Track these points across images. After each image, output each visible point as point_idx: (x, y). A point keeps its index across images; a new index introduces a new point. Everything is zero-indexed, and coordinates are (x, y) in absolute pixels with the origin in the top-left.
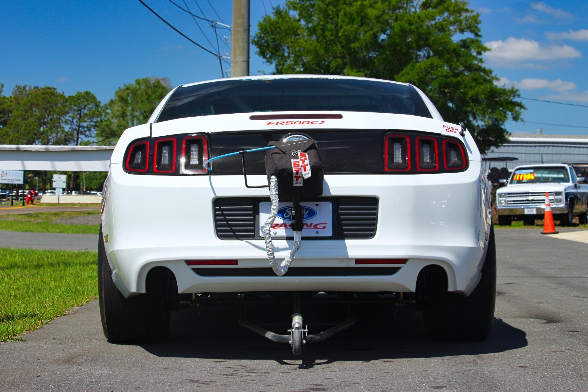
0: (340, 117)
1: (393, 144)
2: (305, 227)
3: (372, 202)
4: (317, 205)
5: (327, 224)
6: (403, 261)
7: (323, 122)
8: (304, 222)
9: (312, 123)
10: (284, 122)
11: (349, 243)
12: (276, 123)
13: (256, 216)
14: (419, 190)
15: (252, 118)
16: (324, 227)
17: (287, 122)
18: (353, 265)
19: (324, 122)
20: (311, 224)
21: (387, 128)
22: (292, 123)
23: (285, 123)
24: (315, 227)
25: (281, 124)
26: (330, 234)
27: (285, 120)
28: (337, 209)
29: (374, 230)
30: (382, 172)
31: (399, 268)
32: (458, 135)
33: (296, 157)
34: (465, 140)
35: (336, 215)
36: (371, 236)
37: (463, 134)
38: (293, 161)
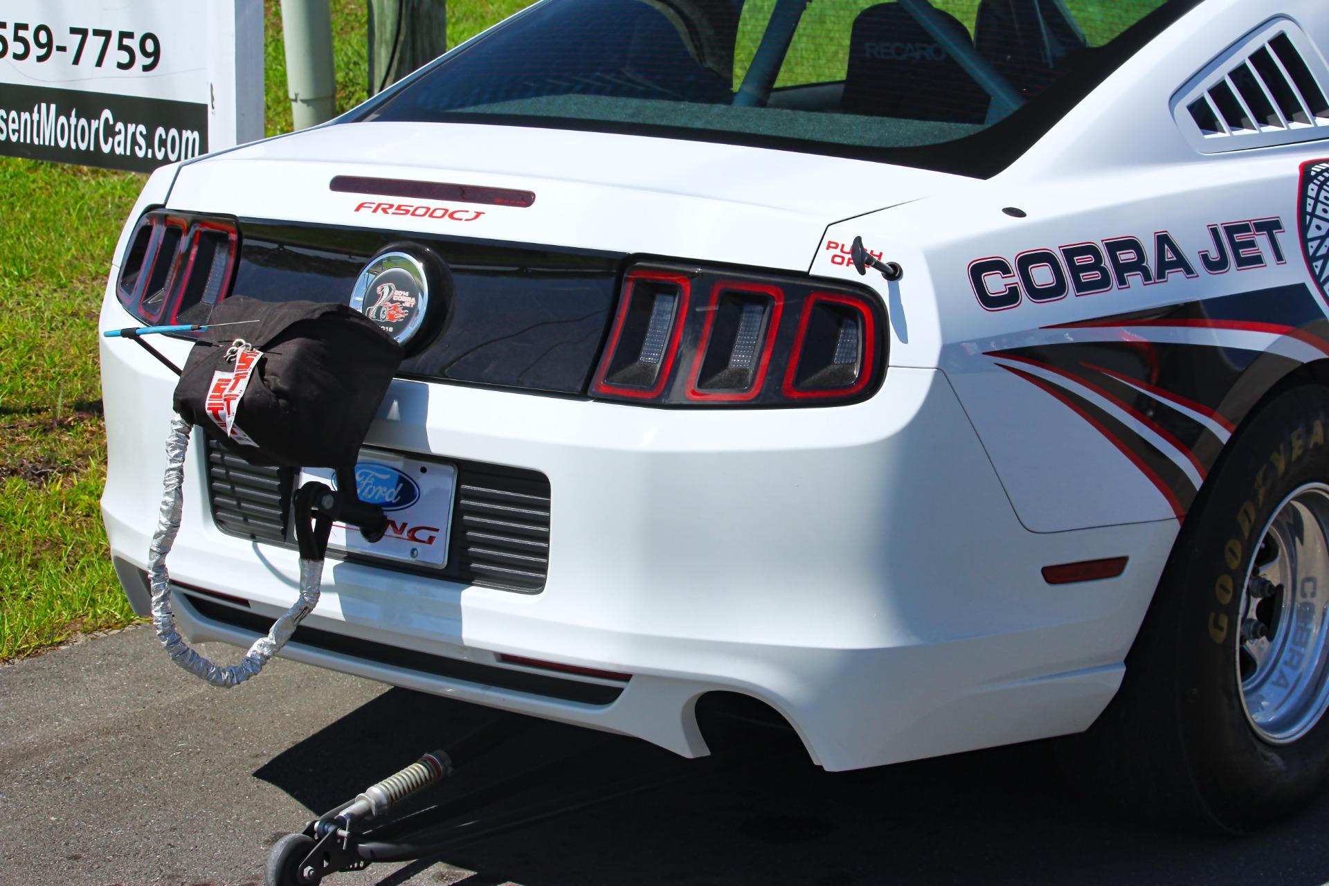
1: (653, 298)
2: (390, 531)
4: (424, 470)
5: (437, 530)
7: (478, 214)
8: (391, 516)
9: (451, 216)
10: (391, 206)
11: (474, 597)
12: (374, 206)
13: (295, 476)
16: (431, 539)
17: (399, 208)
18: (494, 662)
19: (482, 216)
20: (404, 525)
21: (631, 249)
22: (407, 212)
23: (393, 210)
24: (412, 535)
25: (385, 210)
26: (444, 562)
28: (459, 495)
29: (543, 569)
30: (583, 395)
31: (620, 690)
32: (874, 279)
33: (229, 365)
34: (895, 294)
35: (458, 511)
36: (534, 584)
37: (893, 273)
38: (218, 375)
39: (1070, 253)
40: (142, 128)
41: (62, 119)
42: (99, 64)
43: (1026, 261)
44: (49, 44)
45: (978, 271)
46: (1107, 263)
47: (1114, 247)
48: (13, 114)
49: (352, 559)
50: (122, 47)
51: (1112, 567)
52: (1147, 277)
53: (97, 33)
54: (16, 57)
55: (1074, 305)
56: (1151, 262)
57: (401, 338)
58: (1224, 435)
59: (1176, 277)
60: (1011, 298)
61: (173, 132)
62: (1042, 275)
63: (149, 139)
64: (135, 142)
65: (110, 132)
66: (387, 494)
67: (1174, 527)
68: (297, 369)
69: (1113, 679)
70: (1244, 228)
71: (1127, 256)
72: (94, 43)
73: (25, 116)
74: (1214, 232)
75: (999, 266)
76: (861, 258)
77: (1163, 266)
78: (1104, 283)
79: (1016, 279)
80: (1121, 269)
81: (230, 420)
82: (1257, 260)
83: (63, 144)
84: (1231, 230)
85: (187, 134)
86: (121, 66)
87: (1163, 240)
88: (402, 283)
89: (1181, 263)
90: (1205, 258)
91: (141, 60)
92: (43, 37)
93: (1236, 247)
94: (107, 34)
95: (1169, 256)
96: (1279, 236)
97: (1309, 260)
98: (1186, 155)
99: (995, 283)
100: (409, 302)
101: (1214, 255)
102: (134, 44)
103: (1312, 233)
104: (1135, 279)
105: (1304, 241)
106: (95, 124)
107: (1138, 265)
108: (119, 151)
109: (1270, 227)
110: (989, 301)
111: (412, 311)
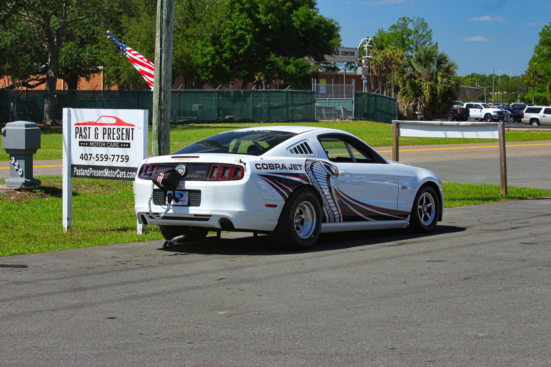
0: (198, 157)
1: (214, 169)
2: (180, 201)
3: (199, 192)
4: (184, 193)
6: (210, 216)
8: (180, 199)
9: (188, 160)
11: (190, 208)
12: (178, 160)
14: (215, 187)
15: (172, 157)
16: (185, 201)
18: (193, 217)
19: (192, 160)
21: (212, 162)
24: (182, 201)
26: (187, 204)
27: (181, 159)
28: (189, 195)
29: (200, 203)
30: (206, 180)
31: (209, 219)
32: (242, 165)
33: (160, 176)
34: (245, 167)
35: (189, 197)
36: (199, 205)
37: (245, 164)
38: (159, 177)
39: (269, 164)
40: (125, 172)
41: (109, 172)
42: (117, 161)
43: (263, 164)
44: (107, 158)
45: (256, 165)
46: (274, 166)
47: (275, 164)
48: (100, 171)
49: (174, 205)
50: (121, 158)
51: (275, 206)
52: (280, 168)
53: (117, 156)
54: (101, 160)
55: (269, 170)
56: (281, 167)
57: (182, 175)
58: (292, 191)
59: (284, 170)
60: (261, 168)
61: (131, 173)
62: (265, 166)
63: (126, 174)
64: (123, 175)
65: (119, 173)
66: (179, 196)
67: (284, 202)
68: (169, 176)
69: (276, 223)
70: (296, 165)
71: (277, 166)
72: (116, 158)
73: (102, 171)
74: (291, 165)
75: (259, 165)
76: (241, 162)
77: (283, 168)
78: (274, 168)
79: (261, 166)
80: (276, 167)
81: (161, 182)
82: (298, 169)
83: (109, 176)
84: (294, 165)
85: (133, 173)
86: (121, 161)
87: (283, 165)
88: (182, 169)
89: (285, 168)
90: (289, 168)
91: (125, 160)
92: (106, 157)
93: (294, 167)
94: (119, 156)
95: (284, 167)
96: (301, 167)
97: (306, 171)
98: (288, 156)
99: (258, 166)
100: (182, 171)
101: (291, 167)
102: (124, 157)
103: (307, 167)
104: (278, 169)
105: (305, 168)
106: (116, 172)
107: (279, 167)
108: (120, 177)
109: (300, 166)
110: (257, 168)
111: (183, 172)
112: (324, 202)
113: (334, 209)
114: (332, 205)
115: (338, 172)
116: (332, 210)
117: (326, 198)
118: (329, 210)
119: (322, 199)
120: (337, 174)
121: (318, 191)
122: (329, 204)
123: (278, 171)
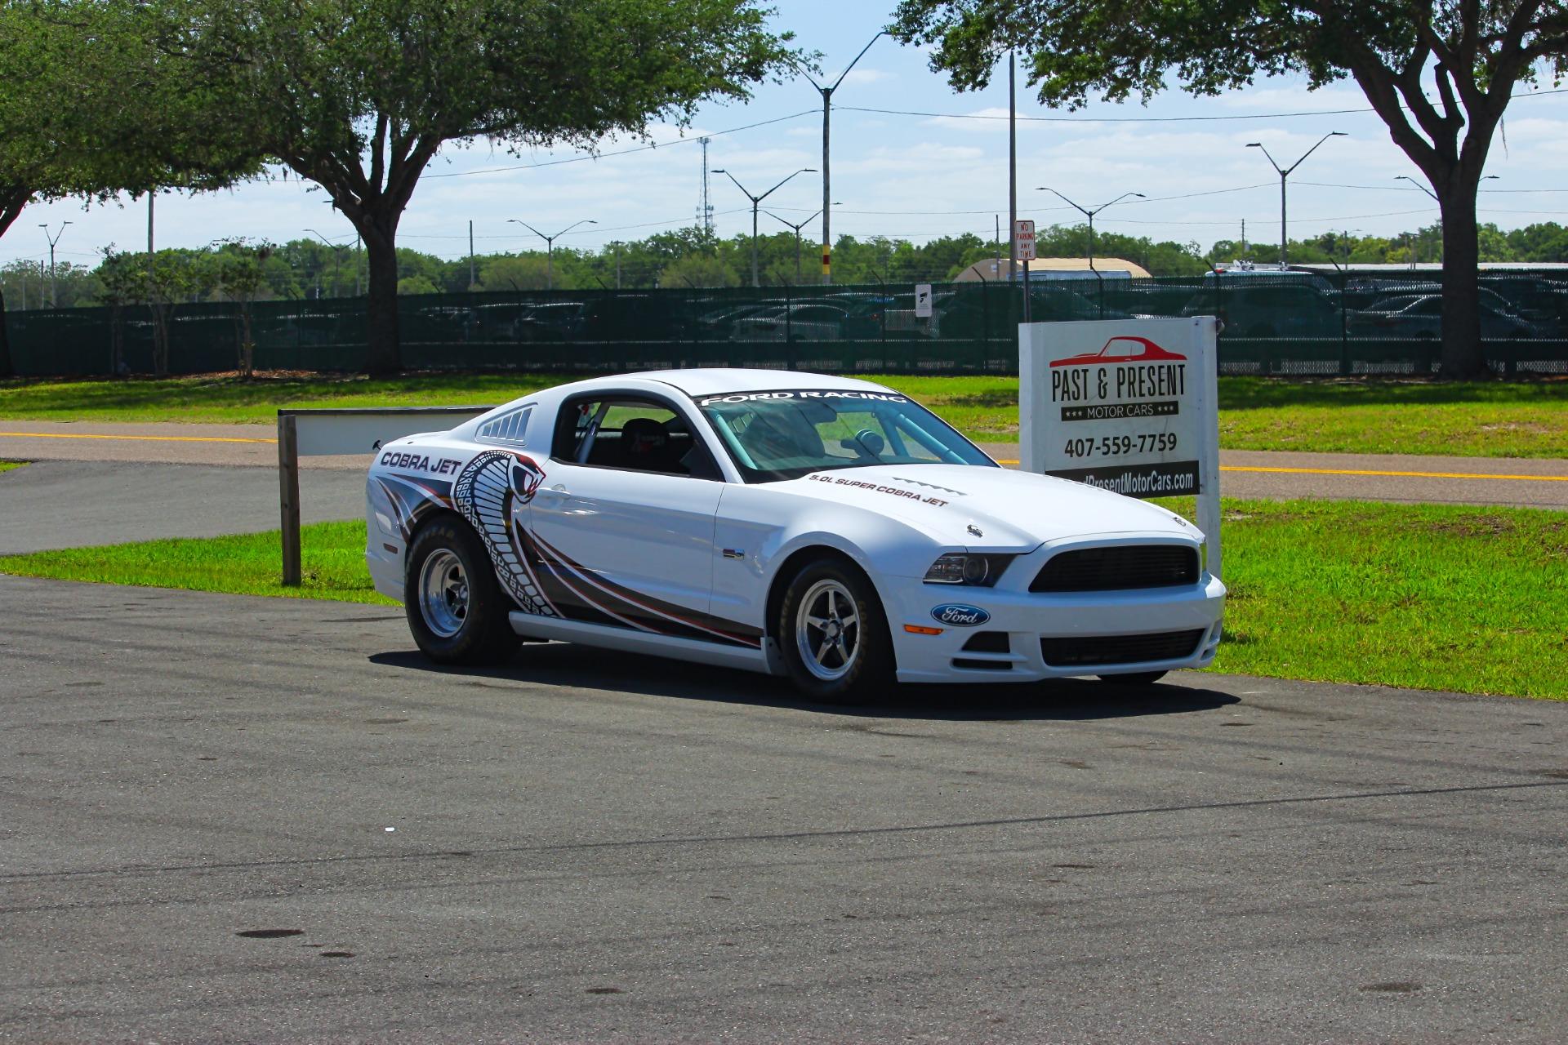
105: (464, 471)
112: (494, 556)
113: (523, 579)
114: (516, 568)
115: (535, 487)
116: (518, 583)
117: (496, 549)
118: (509, 579)
119: (487, 549)
120: (531, 494)
121: (474, 528)
122: (507, 564)
123: (410, 471)
